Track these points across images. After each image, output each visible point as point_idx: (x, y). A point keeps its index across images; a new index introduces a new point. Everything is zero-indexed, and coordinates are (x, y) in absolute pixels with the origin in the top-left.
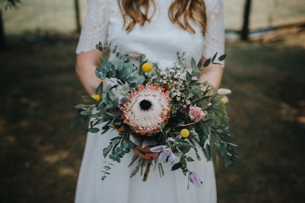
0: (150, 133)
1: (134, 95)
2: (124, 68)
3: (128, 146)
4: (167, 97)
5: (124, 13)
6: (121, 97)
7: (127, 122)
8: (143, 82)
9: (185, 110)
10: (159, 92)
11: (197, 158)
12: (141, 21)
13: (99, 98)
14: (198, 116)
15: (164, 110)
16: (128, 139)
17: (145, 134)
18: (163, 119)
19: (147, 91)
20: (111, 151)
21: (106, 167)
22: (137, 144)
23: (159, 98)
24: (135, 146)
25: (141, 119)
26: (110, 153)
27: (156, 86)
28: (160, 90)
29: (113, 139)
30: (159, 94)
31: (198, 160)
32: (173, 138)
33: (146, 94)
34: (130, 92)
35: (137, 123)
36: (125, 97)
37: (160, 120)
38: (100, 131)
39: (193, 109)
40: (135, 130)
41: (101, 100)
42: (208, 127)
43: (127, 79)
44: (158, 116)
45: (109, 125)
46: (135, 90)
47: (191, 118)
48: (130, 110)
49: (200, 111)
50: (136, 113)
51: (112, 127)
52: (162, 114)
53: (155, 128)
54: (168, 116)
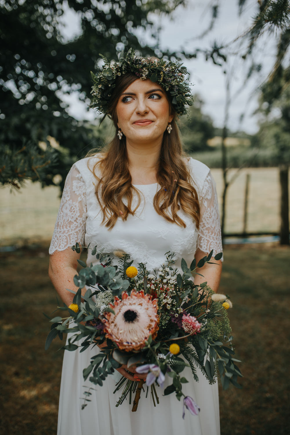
0: (136, 349)
1: (117, 304)
2: (106, 274)
3: (112, 366)
4: (155, 306)
5: (104, 206)
6: (103, 307)
7: (110, 336)
8: (127, 288)
9: (177, 320)
10: (145, 300)
11: (194, 379)
12: (123, 215)
13: (77, 308)
14: (192, 327)
15: (152, 321)
16: (111, 357)
17: (131, 350)
18: (151, 332)
19: (132, 300)
20: (92, 372)
21: (86, 392)
22: (122, 363)
23: (146, 307)
24: (120, 365)
25: (125, 333)
26: (91, 375)
27: (142, 293)
28: (147, 297)
29: (94, 358)
30: (146, 302)
31: (195, 380)
32: (164, 355)
33: (131, 302)
34: (112, 301)
35: (121, 337)
36: (107, 306)
37: (148, 333)
38: (79, 347)
39: (187, 319)
40: (118, 346)
41: (79, 311)
42: (204, 340)
43: (109, 286)
44: (145, 328)
45: (89, 340)
46: (118, 298)
47: (185, 330)
48: (113, 322)
49: (195, 321)
50: (120, 325)
51: (93, 343)
52: (150, 326)
53: (142, 343)
54: (157, 328)
